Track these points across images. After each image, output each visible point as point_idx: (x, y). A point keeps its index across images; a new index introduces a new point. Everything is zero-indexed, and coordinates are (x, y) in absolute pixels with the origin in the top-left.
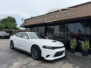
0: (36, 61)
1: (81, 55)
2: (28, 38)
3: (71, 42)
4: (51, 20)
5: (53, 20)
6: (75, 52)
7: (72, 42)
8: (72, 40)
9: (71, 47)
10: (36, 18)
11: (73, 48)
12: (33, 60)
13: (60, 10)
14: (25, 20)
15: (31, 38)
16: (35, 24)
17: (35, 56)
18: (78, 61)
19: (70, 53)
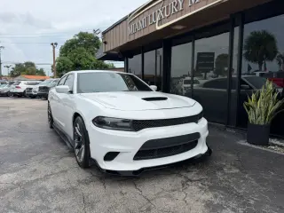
5: (181, 13)
6: (272, 141)
9: (251, 118)
10: (129, 20)
11: (261, 121)
14: (104, 33)
16: (128, 40)
18: (258, 181)
19: (247, 144)
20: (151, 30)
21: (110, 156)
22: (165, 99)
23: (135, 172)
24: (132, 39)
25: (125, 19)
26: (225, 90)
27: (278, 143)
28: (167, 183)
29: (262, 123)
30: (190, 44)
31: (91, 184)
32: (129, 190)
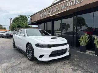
0: (30, 61)
1: (94, 55)
4: (57, 12)
6: (87, 51)
7: (82, 38)
9: (81, 44)
11: (84, 45)
16: (40, 19)
18: (85, 62)
19: (80, 52)
20: (48, 16)
21: (41, 56)
22: (56, 38)
23: (49, 61)
24: (41, 18)
25: (39, 12)
26: (72, 35)
27: (89, 51)
28: (59, 64)
29: (84, 46)
30: (61, 21)
31: (35, 65)
32: (48, 67)
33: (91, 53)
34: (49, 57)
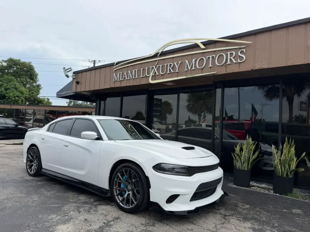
1: (272, 192)
2: (99, 138)
3: (238, 149)
4: (171, 74)
5: (178, 74)
6: (252, 183)
7: (241, 150)
8: (240, 141)
9: (238, 164)
10: (115, 68)
11: (245, 167)
12: (121, 212)
13: (199, 42)
14: (76, 73)
15: (110, 139)
16: (112, 86)
17: (128, 201)
19: (235, 186)
20: (144, 82)
21: (172, 199)
22: (193, 148)
23: (189, 212)
25: (111, 65)
26: (211, 140)
27: (255, 184)
29: (246, 169)
33: (263, 188)
34: (191, 200)
